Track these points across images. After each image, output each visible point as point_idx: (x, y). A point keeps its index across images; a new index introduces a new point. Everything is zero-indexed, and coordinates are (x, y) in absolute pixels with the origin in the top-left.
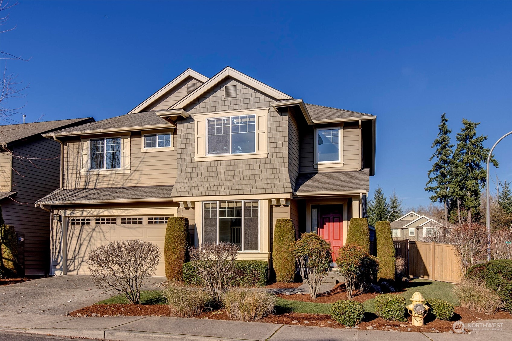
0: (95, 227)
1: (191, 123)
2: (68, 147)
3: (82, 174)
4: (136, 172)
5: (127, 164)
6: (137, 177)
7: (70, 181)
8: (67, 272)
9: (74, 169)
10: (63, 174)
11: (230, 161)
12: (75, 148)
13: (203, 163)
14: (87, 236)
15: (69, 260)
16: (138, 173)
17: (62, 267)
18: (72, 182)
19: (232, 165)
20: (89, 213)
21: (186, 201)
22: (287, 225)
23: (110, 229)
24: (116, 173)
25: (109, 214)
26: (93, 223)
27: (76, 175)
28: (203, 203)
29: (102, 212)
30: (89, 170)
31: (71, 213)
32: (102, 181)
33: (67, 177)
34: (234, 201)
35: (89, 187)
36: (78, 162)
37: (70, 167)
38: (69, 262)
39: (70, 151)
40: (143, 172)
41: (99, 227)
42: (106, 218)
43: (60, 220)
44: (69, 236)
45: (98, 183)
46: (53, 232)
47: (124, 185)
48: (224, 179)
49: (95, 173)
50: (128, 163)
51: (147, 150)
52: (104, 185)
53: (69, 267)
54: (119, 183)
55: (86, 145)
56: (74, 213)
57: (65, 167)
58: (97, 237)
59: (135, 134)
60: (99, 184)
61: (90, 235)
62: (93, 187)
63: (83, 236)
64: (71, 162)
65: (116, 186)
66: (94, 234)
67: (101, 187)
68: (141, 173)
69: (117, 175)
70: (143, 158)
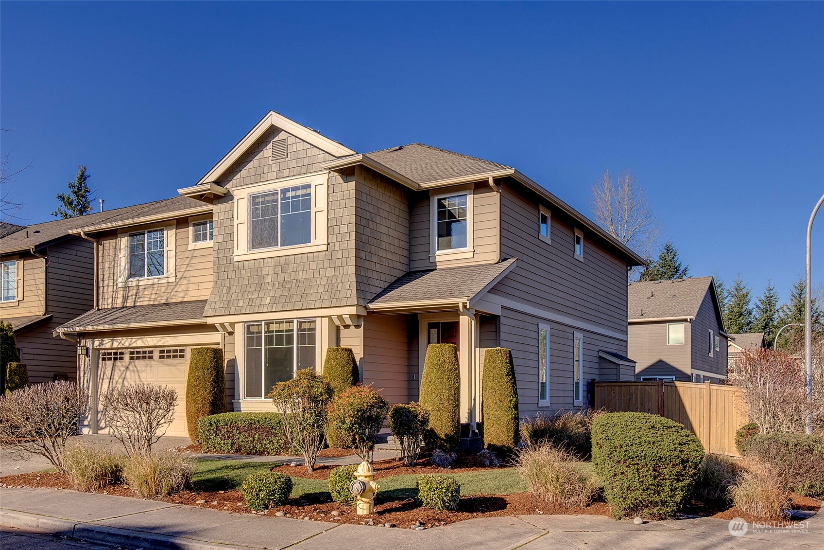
0: (129, 365)
1: (230, 202)
2: (103, 246)
3: (120, 285)
4: (182, 279)
5: (172, 269)
6: (183, 287)
7: (106, 297)
8: (98, 430)
9: (110, 279)
10: (98, 288)
11: (278, 258)
12: (111, 248)
13: (245, 262)
14: (120, 377)
15: (100, 412)
16: (185, 282)
17: (91, 423)
18: (108, 298)
19: (283, 265)
20: (119, 343)
21: (224, 323)
22: (338, 357)
23: (146, 367)
24: (159, 282)
25: (144, 345)
26: (127, 357)
27: (112, 287)
28: (246, 325)
29: (134, 342)
30: (127, 279)
31: (100, 343)
32: (143, 296)
33: (103, 290)
34: (274, 321)
35: (128, 305)
36: (115, 268)
37: (106, 276)
38: (99, 415)
39: (106, 254)
40: (191, 279)
41: (133, 364)
42: (141, 350)
43: (87, 354)
44: (100, 378)
45: (138, 298)
46: (80, 371)
47: (169, 300)
48: (270, 287)
49: (134, 284)
50: (173, 267)
51: (195, 245)
52: (144, 302)
53: (100, 422)
54: (163, 297)
55: (124, 242)
56: (103, 344)
57: (101, 277)
58: (131, 379)
59: (181, 222)
60: (139, 300)
61: (123, 376)
62: (132, 305)
63: (115, 377)
64: (106, 269)
65: (159, 302)
66: (128, 373)
67: (141, 304)
68: (189, 281)
69: (160, 285)
70: (192, 259)
